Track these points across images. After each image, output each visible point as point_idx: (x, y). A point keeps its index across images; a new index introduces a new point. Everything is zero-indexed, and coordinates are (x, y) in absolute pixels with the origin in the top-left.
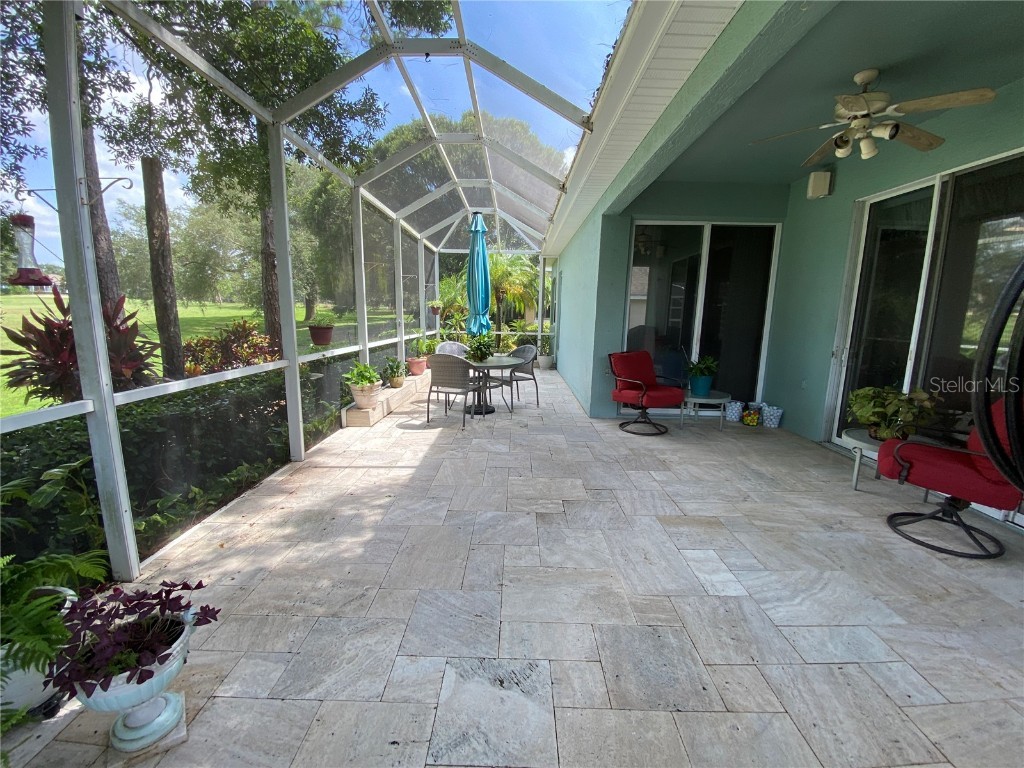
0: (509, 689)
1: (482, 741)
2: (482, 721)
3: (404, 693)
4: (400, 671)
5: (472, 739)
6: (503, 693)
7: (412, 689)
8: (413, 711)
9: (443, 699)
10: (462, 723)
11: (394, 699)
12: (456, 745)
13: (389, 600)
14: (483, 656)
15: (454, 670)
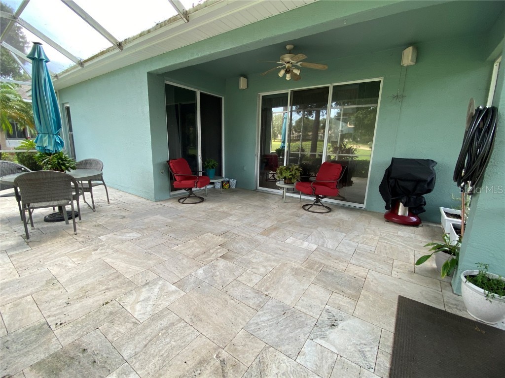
0: (338, 324)
1: (365, 346)
2: (354, 342)
3: (326, 367)
4: (308, 364)
5: (363, 350)
6: (340, 327)
7: (324, 362)
8: (340, 367)
9: (335, 351)
10: (353, 349)
11: (328, 374)
12: (365, 357)
13: (240, 348)
14: (314, 324)
15: (318, 339)
